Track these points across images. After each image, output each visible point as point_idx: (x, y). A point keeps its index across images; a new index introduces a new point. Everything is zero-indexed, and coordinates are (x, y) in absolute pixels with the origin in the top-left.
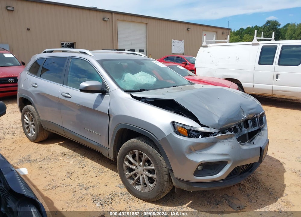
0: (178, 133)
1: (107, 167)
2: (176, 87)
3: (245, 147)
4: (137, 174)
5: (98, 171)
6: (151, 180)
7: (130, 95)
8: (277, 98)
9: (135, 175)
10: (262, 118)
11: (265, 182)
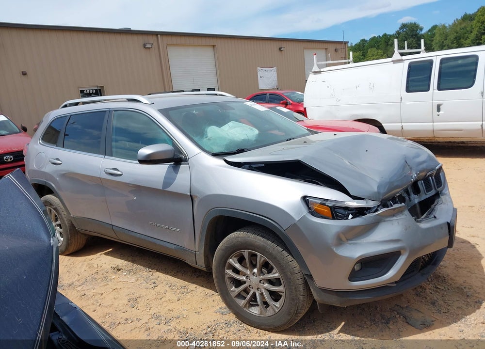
0: (315, 213)
1: (193, 283)
2: (293, 140)
3: (424, 225)
4: (251, 289)
5: (178, 291)
6: (276, 296)
7: (224, 161)
8: (439, 142)
9: (246, 291)
10: (440, 176)
11: (454, 278)
